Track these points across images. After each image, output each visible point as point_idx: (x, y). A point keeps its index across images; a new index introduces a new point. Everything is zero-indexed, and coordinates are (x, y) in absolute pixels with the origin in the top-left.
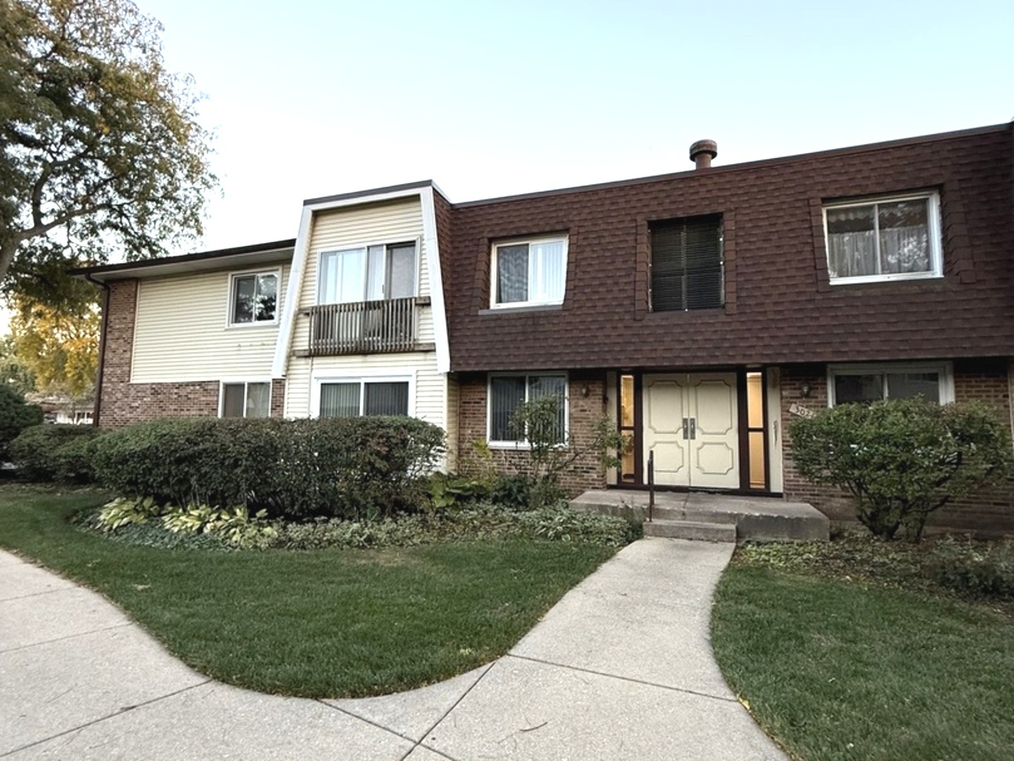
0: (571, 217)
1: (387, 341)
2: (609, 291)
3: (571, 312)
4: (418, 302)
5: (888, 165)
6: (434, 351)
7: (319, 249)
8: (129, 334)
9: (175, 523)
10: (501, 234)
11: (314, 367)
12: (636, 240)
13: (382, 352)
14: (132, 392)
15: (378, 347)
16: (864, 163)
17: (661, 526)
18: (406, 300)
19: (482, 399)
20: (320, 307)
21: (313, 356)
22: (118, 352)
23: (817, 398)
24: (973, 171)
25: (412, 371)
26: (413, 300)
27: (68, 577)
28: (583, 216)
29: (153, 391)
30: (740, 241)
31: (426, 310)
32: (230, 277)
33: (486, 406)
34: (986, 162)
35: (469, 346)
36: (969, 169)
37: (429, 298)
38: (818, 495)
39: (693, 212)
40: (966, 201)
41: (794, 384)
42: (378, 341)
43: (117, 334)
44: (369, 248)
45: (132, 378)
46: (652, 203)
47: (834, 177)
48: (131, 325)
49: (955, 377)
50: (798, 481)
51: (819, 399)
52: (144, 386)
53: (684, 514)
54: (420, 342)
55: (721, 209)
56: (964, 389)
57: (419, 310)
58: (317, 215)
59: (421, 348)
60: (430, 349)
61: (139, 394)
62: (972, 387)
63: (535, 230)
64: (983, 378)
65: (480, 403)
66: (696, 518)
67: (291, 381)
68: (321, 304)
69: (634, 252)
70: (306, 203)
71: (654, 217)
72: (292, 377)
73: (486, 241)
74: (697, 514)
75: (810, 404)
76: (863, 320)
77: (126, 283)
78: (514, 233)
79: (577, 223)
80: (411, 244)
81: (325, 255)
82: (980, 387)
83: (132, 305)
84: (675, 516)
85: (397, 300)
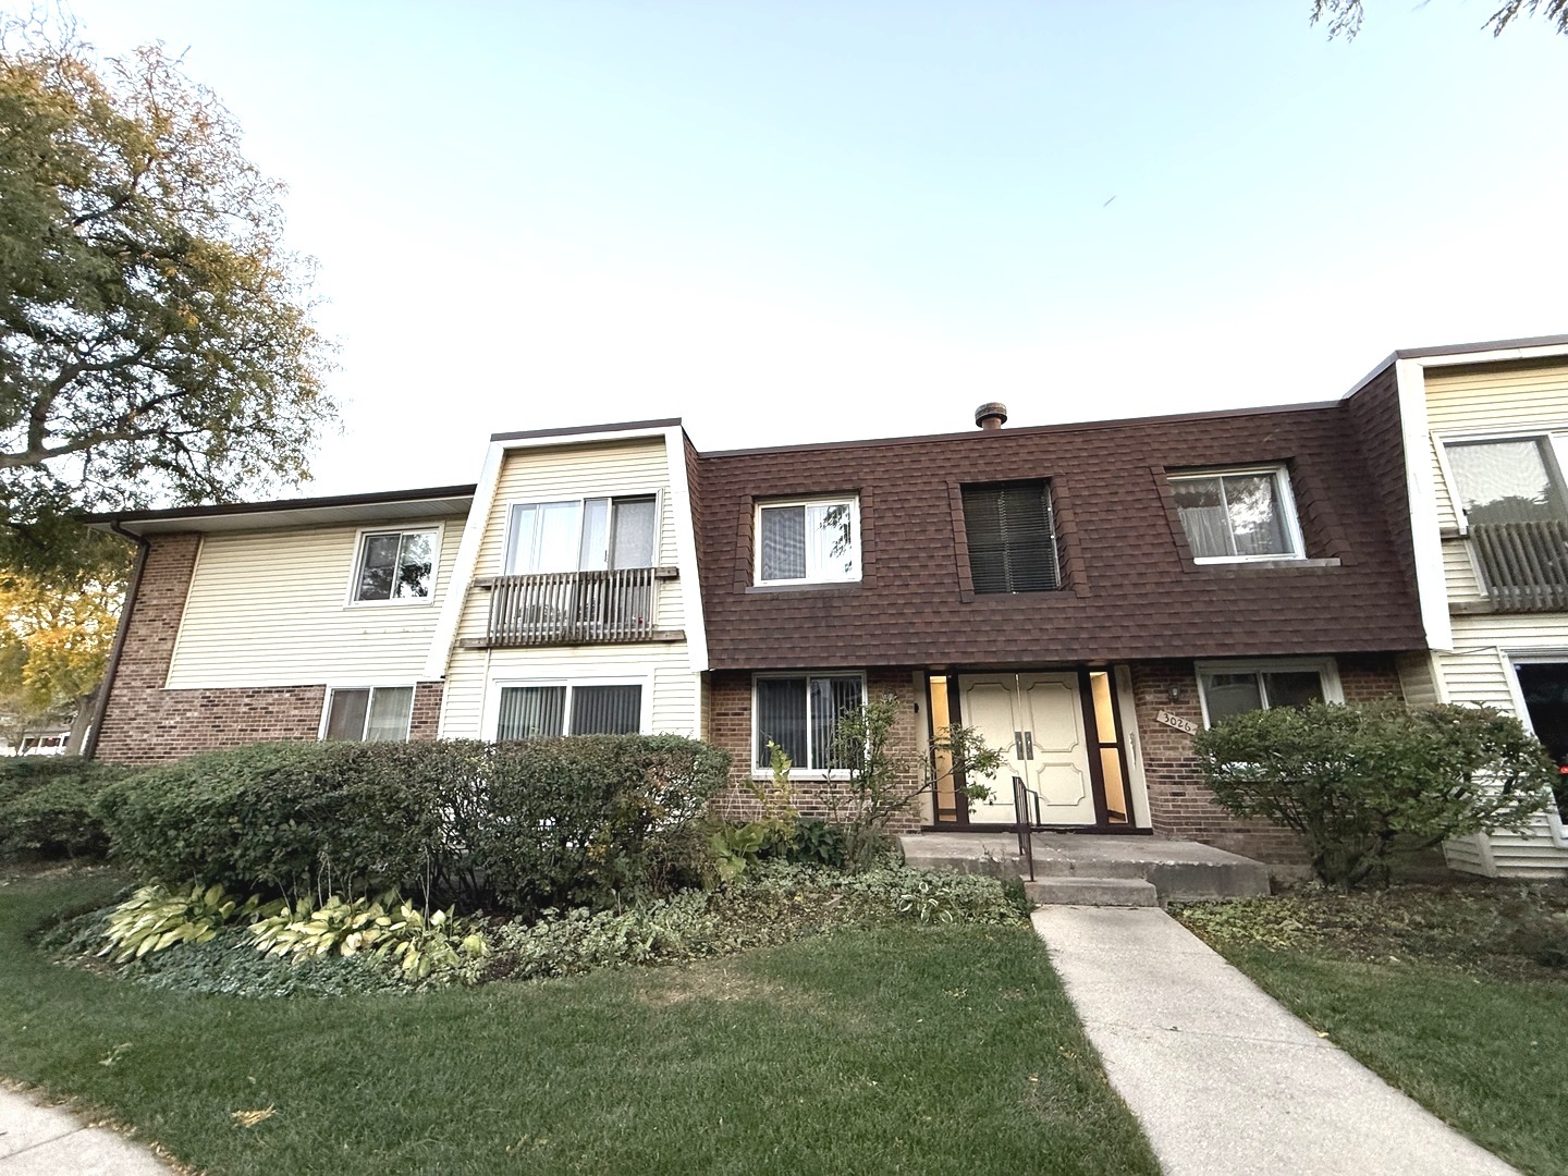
0: (862, 475)
1: (612, 627)
2: (925, 567)
3: (876, 592)
4: (659, 574)
5: (1229, 435)
6: (685, 640)
7: (510, 499)
8: (173, 614)
9: (280, 938)
10: (771, 492)
11: (492, 663)
12: (950, 505)
13: (603, 643)
14: (168, 703)
15: (598, 636)
16: (1202, 431)
17: (1051, 887)
18: (642, 571)
19: (745, 709)
20: (509, 579)
21: (492, 648)
22: (150, 640)
23: (1188, 702)
24: (1321, 446)
25: (648, 669)
26: (653, 571)
27: (52, 1100)
28: (877, 475)
29: (205, 702)
30: (1079, 510)
31: (670, 586)
32: (358, 535)
33: (750, 720)
34: (1331, 437)
35: (735, 635)
36: (1316, 443)
37: (677, 570)
38: (1205, 830)
39: (1014, 476)
40: (1323, 477)
41: (1159, 686)
42: (598, 628)
43: (151, 614)
44: (585, 500)
45: (168, 681)
46: (962, 463)
47: (1172, 445)
48: (178, 601)
49: (1342, 677)
50: (1179, 812)
51: (1191, 705)
52: (190, 694)
53: (1072, 867)
54: (660, 629)
55: (1048, 474)
56: (1354, 691)
57: (659, 587)
58: (509, 454)
59: (664, 638)
60: (678, 639)
61: (180, 706)
62: (1362, 687)
63: (817, 489)
64: (1372, 678)
65: (743, 714)
66: (1091, 871)
67: (453, 684)
68: (508, 574)
69: (949, 519)
70: (495, 438)
71: (968, 480)
72: (454, 678)
73: (750, 500)
74: (1092, 867)
75: (1181, 711)
76: (1242, 605)
77: (179, 538)
78: (788, 491)
79: (870, 483)
80: (650, 498)
81: (518, 508)
82: (1371, 688)
83: (186, 571)
84: (1062, 871)
85: (629, 571)
